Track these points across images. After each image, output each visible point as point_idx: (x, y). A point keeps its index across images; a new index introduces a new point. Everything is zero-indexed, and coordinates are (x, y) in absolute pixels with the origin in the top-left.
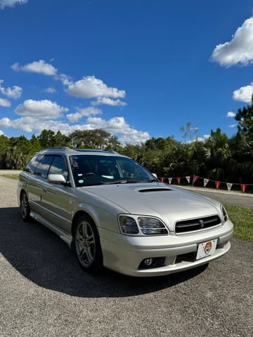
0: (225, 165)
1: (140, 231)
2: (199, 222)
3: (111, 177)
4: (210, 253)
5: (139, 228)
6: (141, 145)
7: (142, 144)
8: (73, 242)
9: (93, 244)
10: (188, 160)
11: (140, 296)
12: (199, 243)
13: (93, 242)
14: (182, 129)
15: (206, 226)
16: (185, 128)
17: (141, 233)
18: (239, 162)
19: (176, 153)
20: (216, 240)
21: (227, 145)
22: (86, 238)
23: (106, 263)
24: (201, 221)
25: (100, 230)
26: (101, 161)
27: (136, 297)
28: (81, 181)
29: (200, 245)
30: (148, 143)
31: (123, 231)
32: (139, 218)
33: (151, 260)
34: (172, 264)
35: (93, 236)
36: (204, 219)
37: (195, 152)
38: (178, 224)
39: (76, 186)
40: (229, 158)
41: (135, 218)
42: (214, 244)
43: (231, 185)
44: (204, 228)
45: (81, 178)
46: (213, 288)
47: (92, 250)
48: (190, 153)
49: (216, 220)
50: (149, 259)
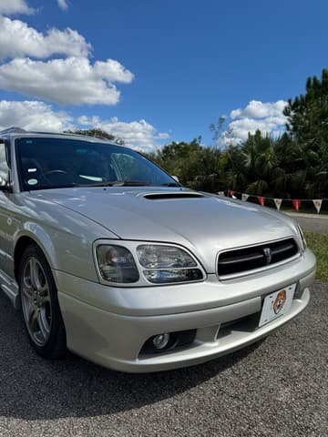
0: (268, 177)
1: (142, 275)
2: (263, 253)
3: (99, 179)
4: (281, 312)
5: (141, 268)
6: (157, 154)
7: (158, 151)
8: (19, 297)
9: (47, 303)
10: (220, 171)
11: (145, 409)
12: (264, 294)
13: (48, 298)
14: (213, 126)
15: (276, 259)
16: (216, 126)
17: (144, 279)
18: (287, 173)
19: (205, 162)
20: (294, 286)
21: (272, 150)
22: (36, 289)
23: (72, 344)
24: (267, 250)
25: (57, 274)
26: (78, 151)
27: (136, 412)
28: (32, 182)
29: (267, 298)
30: (166, 150)
31: (105, 277)
32: (139, 248)
33: (167, 336)
34: (211, 340)
35: (46, 287)
36: (273, 246)
37: (229, 160)
38: (223, 256)
39: (21, 191)
40: (274, 167)
41: (132, 247)
42: (290, 292)
43: (280, 200)
44: (272, 262)
45: (32, 176)
46: (289, 378)
47: (47, 315)
48: (223, 161)
49: (291, 247)
50: (163, 335)
